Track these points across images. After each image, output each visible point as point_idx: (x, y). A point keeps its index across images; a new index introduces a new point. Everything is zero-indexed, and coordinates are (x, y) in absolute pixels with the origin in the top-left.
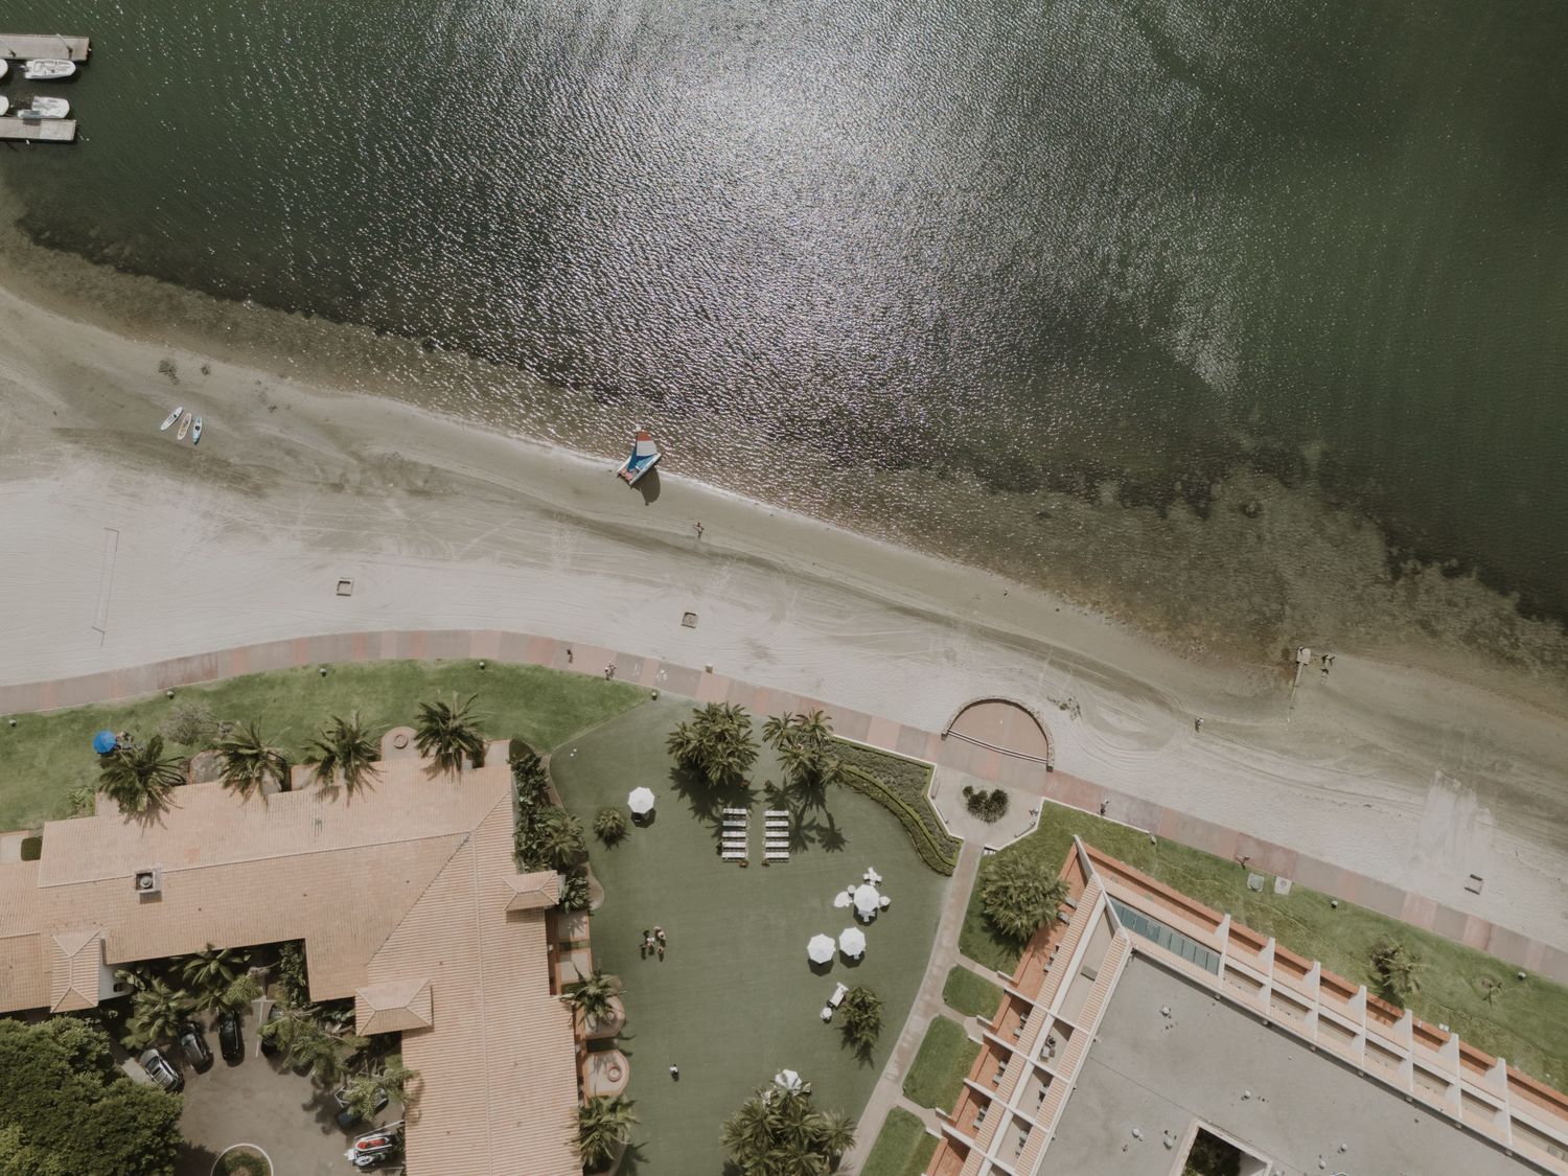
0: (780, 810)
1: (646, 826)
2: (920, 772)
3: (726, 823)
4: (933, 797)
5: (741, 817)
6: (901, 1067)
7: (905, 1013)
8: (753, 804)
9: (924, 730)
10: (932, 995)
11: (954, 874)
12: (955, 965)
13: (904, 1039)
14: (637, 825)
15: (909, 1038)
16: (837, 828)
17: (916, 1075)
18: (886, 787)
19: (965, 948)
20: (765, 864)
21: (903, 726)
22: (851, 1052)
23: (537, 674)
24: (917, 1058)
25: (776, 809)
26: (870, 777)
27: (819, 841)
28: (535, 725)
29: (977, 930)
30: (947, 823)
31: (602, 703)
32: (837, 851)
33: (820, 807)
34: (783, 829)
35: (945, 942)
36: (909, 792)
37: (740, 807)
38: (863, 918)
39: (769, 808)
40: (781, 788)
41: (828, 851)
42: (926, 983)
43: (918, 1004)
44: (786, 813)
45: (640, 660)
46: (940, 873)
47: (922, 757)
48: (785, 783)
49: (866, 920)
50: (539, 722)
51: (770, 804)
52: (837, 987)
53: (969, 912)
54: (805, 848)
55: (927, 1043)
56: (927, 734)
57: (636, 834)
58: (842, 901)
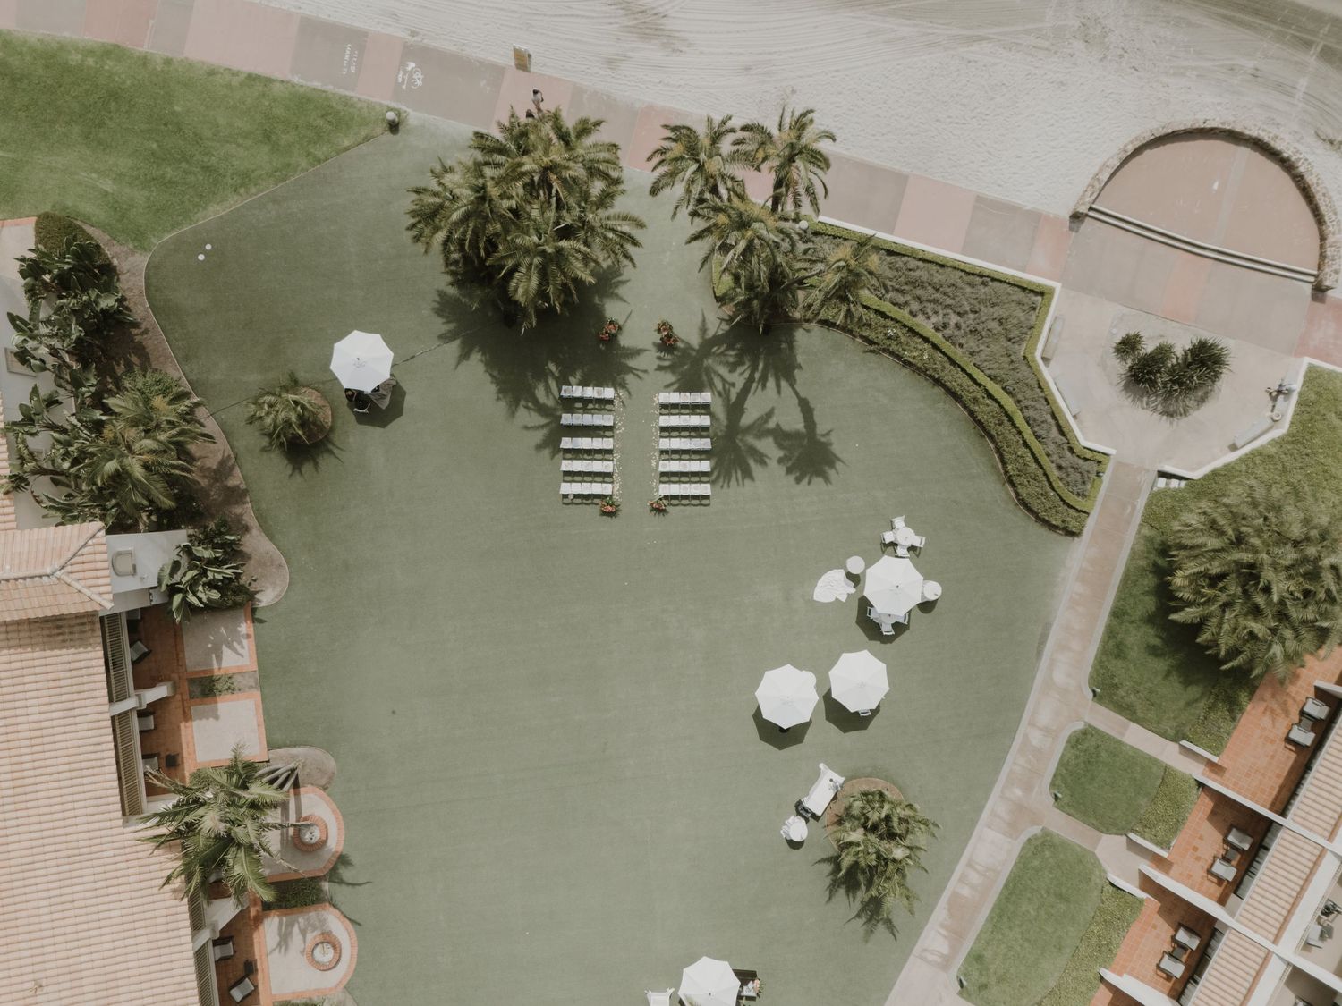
0: (691, 390)
1: (383, 424)
2: (1019, 303)
3: (567, 419)
4: (1046, 360)
5: (603, 404)
6: (956, 936)
7: (967, 826)
8: (629, 378)
9: (1029, 207)
10: (1028, 788)
11: (1087, 532)
12: (1080, 726)
13: (962, 880)
14: (361, 419)
15: (974, 878)
16: (820, 429)
17: (988, 954)
18: (937, 338)
19: (1105, 689)
20: (658, 510)
21: (980, 199)
22: (846, 906)
23: (109, 64)
24: (990, 919)
25: (683, 388)
26: (903, 315)
27: (780, 461)
28: (108, 185)
29: (1134, 653)
30: (1075, 417)
31: (267, 137)
32: (818, 481)
33: (784, 383)
34: (698, 431)
35: (1059, 677)
36: (994, 347)
37: (600, 383)
38: (878, 627)
39: (667, 387)
40: (695, 341)
41: (798, 480)
42: (1014, 762)
43: (996, 805)
44: (706, 397)
45: (358, 38)
46: (1053, 528)
47: (1023, 269)
48: (703, 330)
49: (887, 629)
50: (119, 178)
51: (669, 377)
52: (818, 773)
53: (1118, 614)
54: (747, 474)
55: (1015, 888)
56: (1036, 219)
57: (359, 440)
58: (831, 588)
